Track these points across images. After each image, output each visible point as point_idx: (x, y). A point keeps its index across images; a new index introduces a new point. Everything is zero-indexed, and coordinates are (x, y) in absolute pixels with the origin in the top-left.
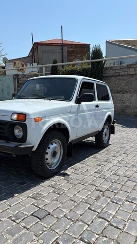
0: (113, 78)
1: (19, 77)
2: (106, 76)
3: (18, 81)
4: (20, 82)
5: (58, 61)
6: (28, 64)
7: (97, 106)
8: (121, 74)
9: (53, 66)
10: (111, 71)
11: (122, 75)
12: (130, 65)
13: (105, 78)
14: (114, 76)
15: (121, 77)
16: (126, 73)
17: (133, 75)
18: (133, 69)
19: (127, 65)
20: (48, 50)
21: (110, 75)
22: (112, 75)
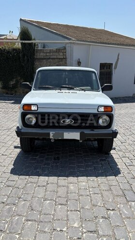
0: (44, 61)
2: (37, 59)
8: (51, 57)
10: (42, 54)
11: (52, 59)
12: (59, 50)
13: (37, 60)
14: (45, 59)
15: (51, 60)
16: (55, 57)
17: (62, 59)
18: (62, 54)
19: (57, 49)
21: (41, 57)
22: (43, 57)
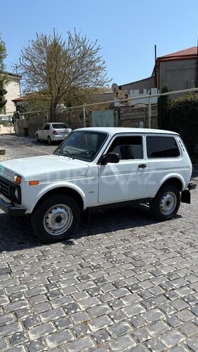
1: (121, 112)
3: (119, 118)
4: (121, 119)
5: (169, 89)
6: (145, 90)
7: (143, 166)
9: (161, 96)
20: (174, 68)
